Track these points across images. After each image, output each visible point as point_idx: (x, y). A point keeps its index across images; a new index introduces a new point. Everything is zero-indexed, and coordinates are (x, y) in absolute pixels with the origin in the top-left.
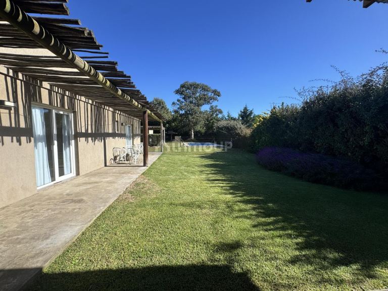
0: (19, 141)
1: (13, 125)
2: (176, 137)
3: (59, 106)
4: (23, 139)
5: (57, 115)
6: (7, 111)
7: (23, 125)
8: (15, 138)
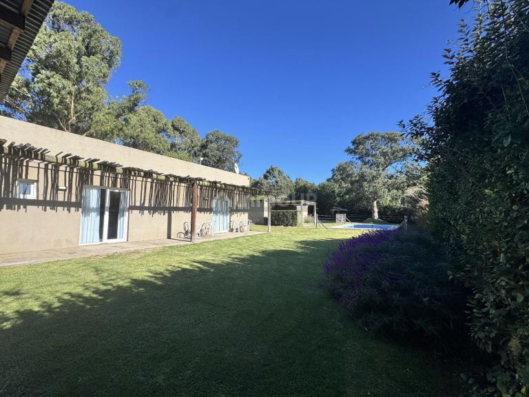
0: (69, 210)
1: (66, 200)
2: (338, 216)
3: (110, 186)
4: (73, 209)
5: (112, 193)
6: (63, 192)
7: (73, 200)
8: (66, 208)
